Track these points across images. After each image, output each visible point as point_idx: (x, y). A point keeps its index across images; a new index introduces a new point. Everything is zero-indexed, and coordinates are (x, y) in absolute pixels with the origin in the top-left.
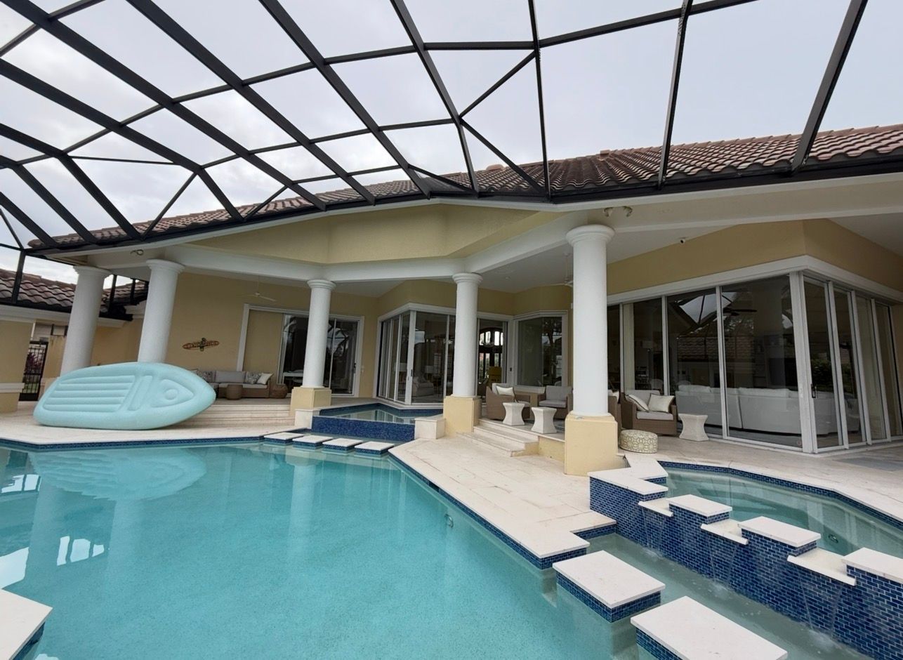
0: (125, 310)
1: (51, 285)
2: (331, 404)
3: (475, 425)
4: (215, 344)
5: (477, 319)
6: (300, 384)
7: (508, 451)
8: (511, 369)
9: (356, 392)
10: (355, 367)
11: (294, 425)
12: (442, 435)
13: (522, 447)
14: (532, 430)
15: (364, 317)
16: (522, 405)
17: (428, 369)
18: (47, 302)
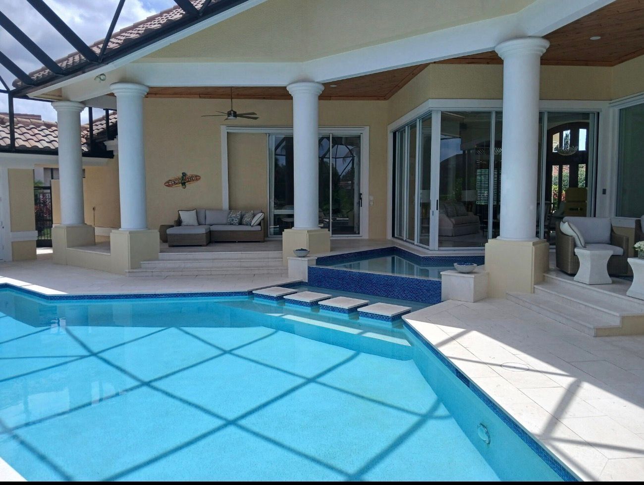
0: (105, 146)
1: (28, 126)
2: (332, 250)
3: (537, 283)
4: (197, 180)
5: (541, 114)
6: (291, 225)
7: (590, 328)
8: (604, 192)
9: (365, 232)
10: (361, 199)
11: (287, 277)
12: (485, 295)
13: (616, 322)
14: (628, 293)
15: (368, 128)
16: (608, 252)
17: (468, 196)
18: (27, 145)
